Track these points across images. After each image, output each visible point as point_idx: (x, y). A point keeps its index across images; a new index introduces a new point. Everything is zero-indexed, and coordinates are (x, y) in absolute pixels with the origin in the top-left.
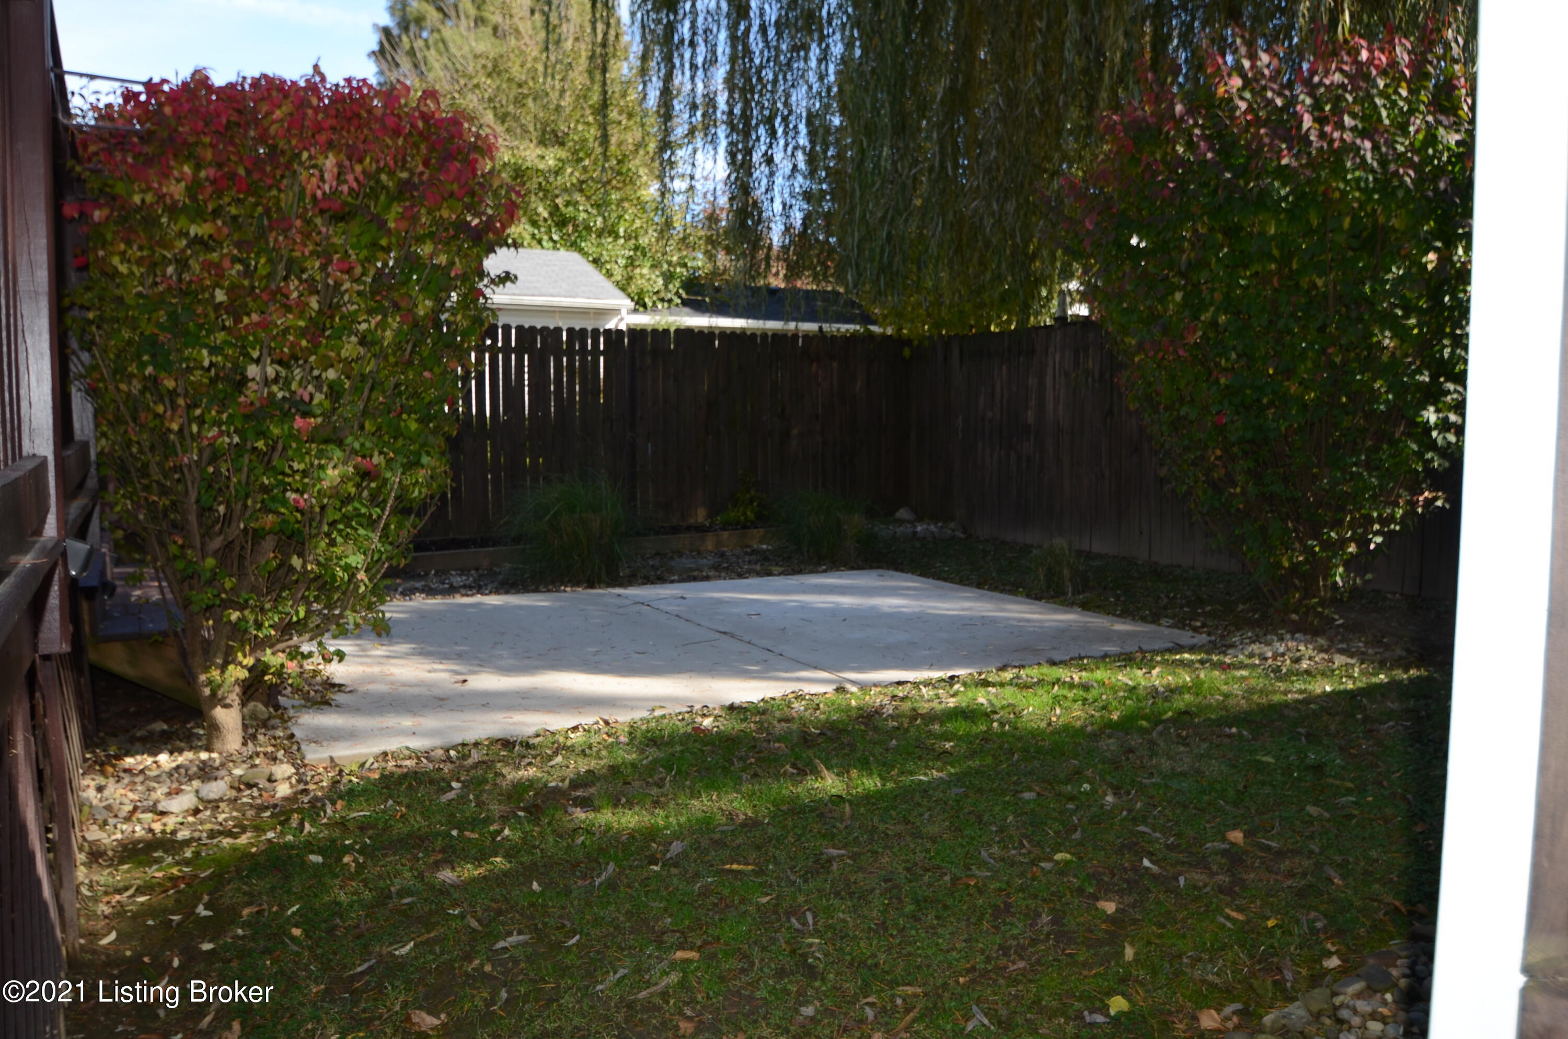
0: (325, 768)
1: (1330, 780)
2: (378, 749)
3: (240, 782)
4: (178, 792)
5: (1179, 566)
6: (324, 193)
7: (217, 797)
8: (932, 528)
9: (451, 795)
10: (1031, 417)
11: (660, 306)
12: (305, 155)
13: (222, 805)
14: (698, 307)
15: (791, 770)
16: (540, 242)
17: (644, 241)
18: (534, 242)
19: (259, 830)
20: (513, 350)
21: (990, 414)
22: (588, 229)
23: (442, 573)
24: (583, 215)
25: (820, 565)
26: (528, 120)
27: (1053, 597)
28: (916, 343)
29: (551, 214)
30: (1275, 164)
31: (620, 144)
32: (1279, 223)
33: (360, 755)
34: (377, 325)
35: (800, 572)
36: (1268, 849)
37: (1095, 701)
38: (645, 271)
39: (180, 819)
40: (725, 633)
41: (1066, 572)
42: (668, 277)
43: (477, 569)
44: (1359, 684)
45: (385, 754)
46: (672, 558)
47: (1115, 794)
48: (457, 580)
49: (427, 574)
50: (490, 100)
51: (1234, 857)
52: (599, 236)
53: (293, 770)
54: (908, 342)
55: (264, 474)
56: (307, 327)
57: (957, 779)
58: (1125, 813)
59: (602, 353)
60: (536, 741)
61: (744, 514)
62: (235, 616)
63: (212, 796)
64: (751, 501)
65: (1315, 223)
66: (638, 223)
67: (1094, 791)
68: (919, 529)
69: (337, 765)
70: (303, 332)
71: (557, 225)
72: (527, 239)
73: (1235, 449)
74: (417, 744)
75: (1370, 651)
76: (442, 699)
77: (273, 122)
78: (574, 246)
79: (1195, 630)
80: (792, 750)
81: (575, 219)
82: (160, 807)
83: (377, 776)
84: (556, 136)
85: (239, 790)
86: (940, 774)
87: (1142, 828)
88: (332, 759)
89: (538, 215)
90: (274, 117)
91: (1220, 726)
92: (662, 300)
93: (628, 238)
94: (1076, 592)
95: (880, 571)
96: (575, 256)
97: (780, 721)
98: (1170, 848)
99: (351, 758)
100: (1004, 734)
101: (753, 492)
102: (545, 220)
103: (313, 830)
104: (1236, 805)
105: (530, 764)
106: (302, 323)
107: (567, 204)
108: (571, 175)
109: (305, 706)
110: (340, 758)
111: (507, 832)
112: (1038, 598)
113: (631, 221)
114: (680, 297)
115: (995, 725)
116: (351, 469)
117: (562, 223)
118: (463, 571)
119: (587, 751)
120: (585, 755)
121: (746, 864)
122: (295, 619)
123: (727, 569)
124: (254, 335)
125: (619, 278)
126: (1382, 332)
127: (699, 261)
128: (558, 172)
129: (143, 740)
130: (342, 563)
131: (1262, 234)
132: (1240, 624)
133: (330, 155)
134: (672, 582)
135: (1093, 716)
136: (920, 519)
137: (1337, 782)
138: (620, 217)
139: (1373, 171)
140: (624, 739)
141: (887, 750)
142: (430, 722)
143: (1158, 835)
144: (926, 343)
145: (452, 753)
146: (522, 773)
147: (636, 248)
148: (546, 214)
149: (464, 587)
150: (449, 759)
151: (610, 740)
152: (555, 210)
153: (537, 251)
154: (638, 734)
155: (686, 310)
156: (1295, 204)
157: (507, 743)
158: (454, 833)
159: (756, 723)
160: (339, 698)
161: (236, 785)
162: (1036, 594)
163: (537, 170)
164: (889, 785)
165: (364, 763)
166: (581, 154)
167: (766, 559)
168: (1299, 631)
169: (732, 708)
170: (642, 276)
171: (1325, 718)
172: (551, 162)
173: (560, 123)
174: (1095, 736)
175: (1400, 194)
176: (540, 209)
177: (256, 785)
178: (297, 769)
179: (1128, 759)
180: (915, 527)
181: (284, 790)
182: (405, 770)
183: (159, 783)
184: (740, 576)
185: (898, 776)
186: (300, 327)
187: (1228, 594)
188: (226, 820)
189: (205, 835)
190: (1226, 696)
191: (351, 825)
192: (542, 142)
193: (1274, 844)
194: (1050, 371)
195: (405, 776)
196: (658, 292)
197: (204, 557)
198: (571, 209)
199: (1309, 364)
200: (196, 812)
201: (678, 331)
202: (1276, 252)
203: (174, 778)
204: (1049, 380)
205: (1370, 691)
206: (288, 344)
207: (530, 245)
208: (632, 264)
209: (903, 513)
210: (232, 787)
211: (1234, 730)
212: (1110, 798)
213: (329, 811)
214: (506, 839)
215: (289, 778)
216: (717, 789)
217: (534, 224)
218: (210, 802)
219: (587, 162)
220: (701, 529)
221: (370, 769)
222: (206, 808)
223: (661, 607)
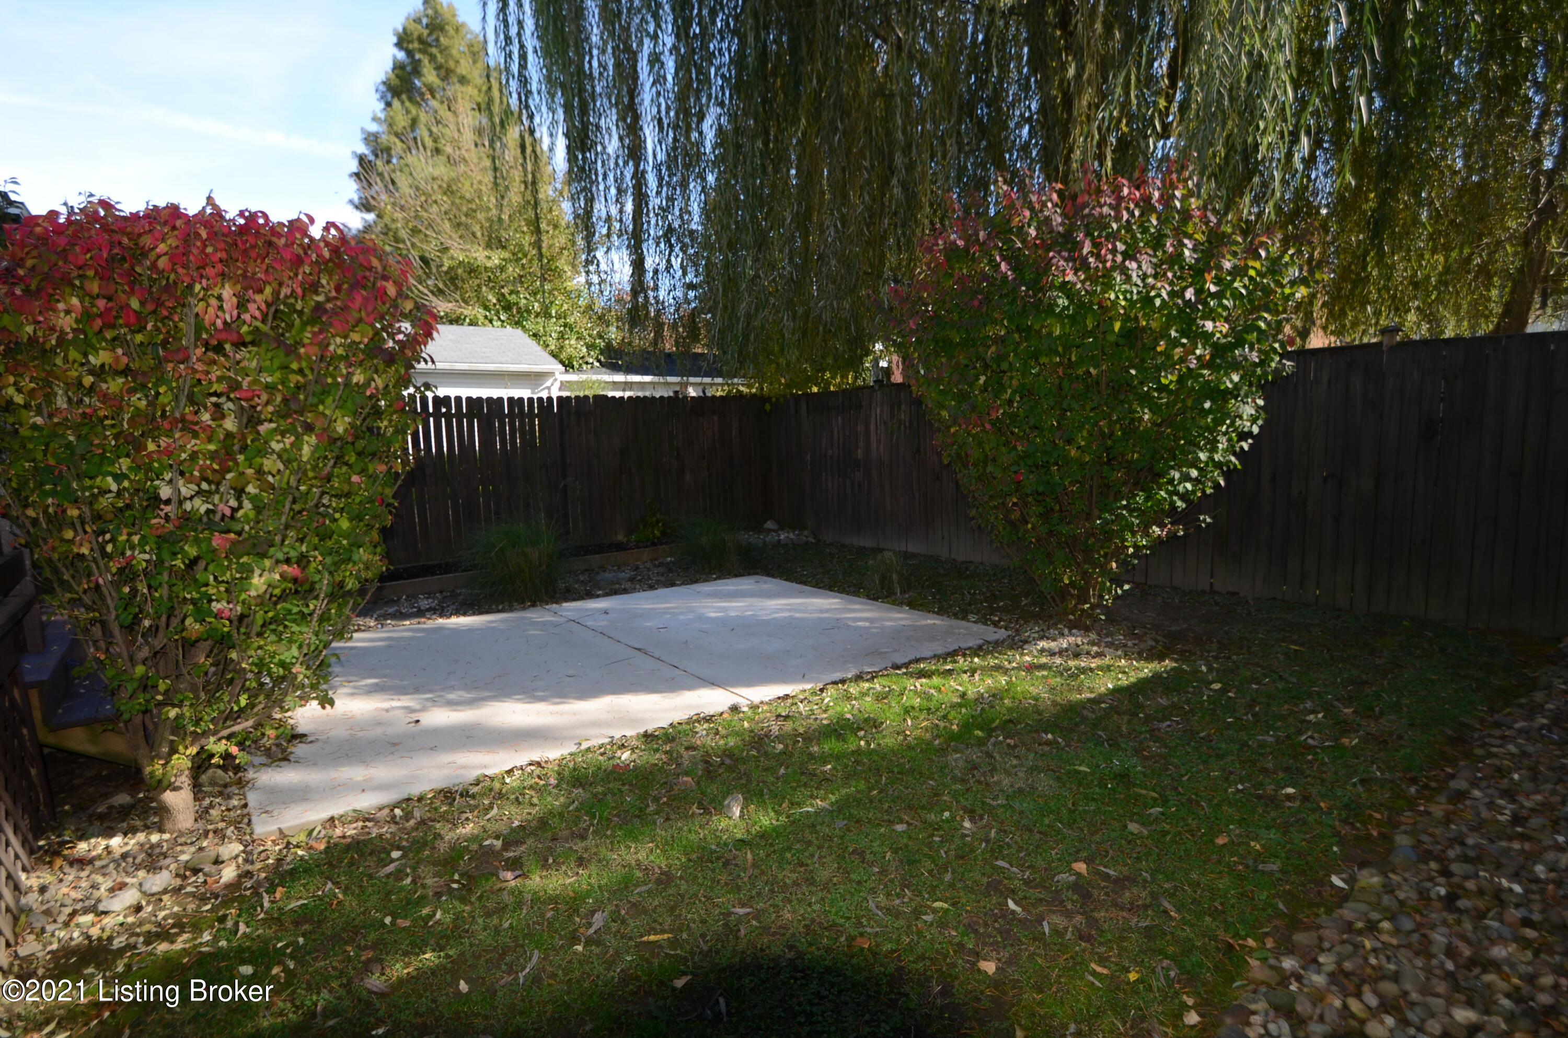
0: (273, 841)
1: (1138, 790)
2: (326, 815)
3: (186, 869)
4: (122, 886)
5: (971, 562)
6: (225, 323)
7: (160, 889)
8: (792, 536)
9: (391, 868)
10: (860, 453)
11: (584, 367)
12: (197, 287)
13: (165, 898)
14: (614, 368)
15: (698, 811)
16: (491, 321)
17: (570, 320)
18: (487, 322)
19: (197, 929)
20: (465, 416)
21: (830, 452)
22: (528, 312)
23: (412, 597)
24: (524, 301)
25: (710, 573)
26: (476, 228)
27: (886, 597)
28: (774, 400)
29: (498, 300)
30: (1061, 280)
31: (550, 247)
32: (1063, 326)
33: (309, 823)
34: (292, 444)
35: (696, 582)
36: (1107, 877)
37: (937, 710)
38: (573, 342)
39: (121, 919)
40: (639, 649)
41: (895, 577)
42: (590, 347)
43: (441, 592)
44: (1132, 680)
45: (332, 819)
46: (597, 573)
47: (971, 821)
48: (424, 603)
49: (399, 599)
50: (446, 213)
51: (1080, 888)
52: (536, 317)
53: (242, 848)
54: (768, 399)
55: (184, 590)
56: (216, 451)
57: (840, 808)
58: (984, 845)
59: (537, 416)
60: (475, 790)
61: (653, 533)
62: (173, 713)
63: (155, 889)
64: (658, 522)
65: (1090, 327)
66: (565, 307)
67: (953, 818)
68: (782, 537)
69: (286, 836)
70: (213, 456)
71: (504, 308)
72: (481, 319)
73: (1030, 499)
74: (367, 802)
75: (1130, 644)
76: (395, 744)
77: (159, 256)
78: (518, 324)
79: (996, 624)
80: (698, 783)
81: (517, 304)
82: (101, 907)
83: (322, 847)
84: (500, 241)
85: (185, 877)
86: (823, 804)
87: (1000, 863)
88: (280, 830)
89: (489, 301)
90: (158, 250)
91: (1037, 731)
92: (587, 363)
93: (558, 317)
94: (903, 592)
95: (756, 577)
96: (519, 332)
97: (687, 749)
98: (1027, 883)
99: (300, 828)
100: (871, 752)
101: (658, 516)
102: (495, 305)
103: (248, 930)
104: (1070, 826)
105: (467, 819)
106: (212, 447)
107: (511, 293)
108: (512, 271)
109: (264, 765)
110: (289, 828)
111: (438, 915)
112: (875, 599)
113: (560, 303)
114: (599, 361)
115: (862, 743)
116: (277, 577)
117: (507, 307)
118: (430, 595)
119: (521, 799)
120: (519, 803)
121: (663, 932)
122: (236, 708)
123: (640, 581)
124: (159, 461)
125: (553, 347)
126: (1142, 408)
127: (613, 334)
128: (502, 269)
129: (102, 817)
130: (276, 660)
131: (1050, 334)
132: (1029, 617)
133: (227, 286)
134: (598, 596)
135: (937, 725)
136: (782, 528)
137: (1144, 792)
138: (551, 303)
139: (1136, 285)
140: (553, 781)
141: (778, 778)
142: (381, 772)
143: (1014, 869)
144: (782, 400)
145: (397, 812)
146: (461, 831)
147: (565, 326)
148: (494, 301)
149: (429, 610)
150: (393, 820)
151: (542, 783)
152: (501, 298)
153: (489, 328)
154: (566, 773)
155: (604, 370)
156: (1076, 312)
157: (447, 795)
158: (388, 920)
159: (666, 752)
160: (299, 749)
161: (182, 872)
162: (874, 595)
163: (486, 268)
164: (783, 818)
165: (313, 830)
166: (520, 255)
167: (670, 570)
168: (1075, 628)
169: (646, 736)
170: (571, 346)
171: (1116, 717)
172: (497, 262)
173: (502, 231)
174: (943, 751)
175: (1158, 302)
176: (490, 297)
177: (201, 870)
178: (246, 846)
179: (974, 776)
180: (779, 535)
181: (229, 873)
182: (349, 840)
183: (104, 875)
184: (652, 588)
185: (790, 809)
186: (210, 451)
187: (1012, 589)
188: (165, 918)
189: (141, 939)
190: (1036, 699)
191: (287, 920)
192: (489, 246)
193: (1112, 873)
194: (873, 420)
195: (348, 847)
196: (583, 358)
197: (133, 666)
198: (514, 296)
199: (1085, 433)
200: (138, 909)
201: (595, 397)
202: (1060, 349)
203: (121, 869)
204: (872, 427)
205: (1142, 686)
206: (197, 468)
207: (484, 325)
208: (562, 337)
209: (770, 525)
210: (177, 875)
211: (1050, 736)
212: (967, 824)
213: (266, 905)
214: (438, 922)
215: (237, 856)
216: (635, 840)
217: (486, 308)
218: (153, 895)
219: (524, 261)
220: (621, 547)
221: (317, 838)
222: (148, 903)
223: (588, 624)
